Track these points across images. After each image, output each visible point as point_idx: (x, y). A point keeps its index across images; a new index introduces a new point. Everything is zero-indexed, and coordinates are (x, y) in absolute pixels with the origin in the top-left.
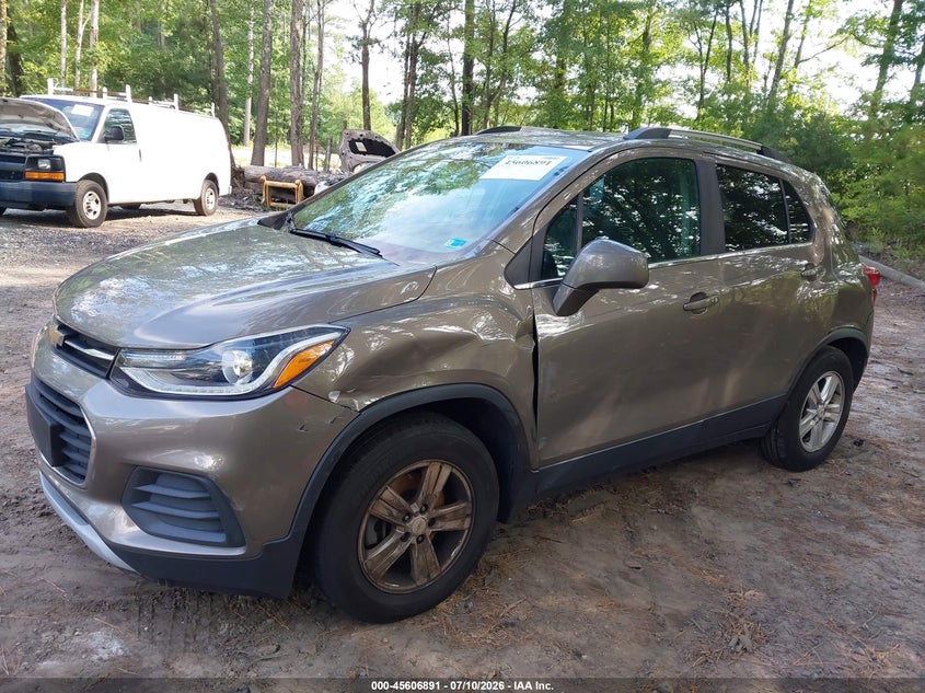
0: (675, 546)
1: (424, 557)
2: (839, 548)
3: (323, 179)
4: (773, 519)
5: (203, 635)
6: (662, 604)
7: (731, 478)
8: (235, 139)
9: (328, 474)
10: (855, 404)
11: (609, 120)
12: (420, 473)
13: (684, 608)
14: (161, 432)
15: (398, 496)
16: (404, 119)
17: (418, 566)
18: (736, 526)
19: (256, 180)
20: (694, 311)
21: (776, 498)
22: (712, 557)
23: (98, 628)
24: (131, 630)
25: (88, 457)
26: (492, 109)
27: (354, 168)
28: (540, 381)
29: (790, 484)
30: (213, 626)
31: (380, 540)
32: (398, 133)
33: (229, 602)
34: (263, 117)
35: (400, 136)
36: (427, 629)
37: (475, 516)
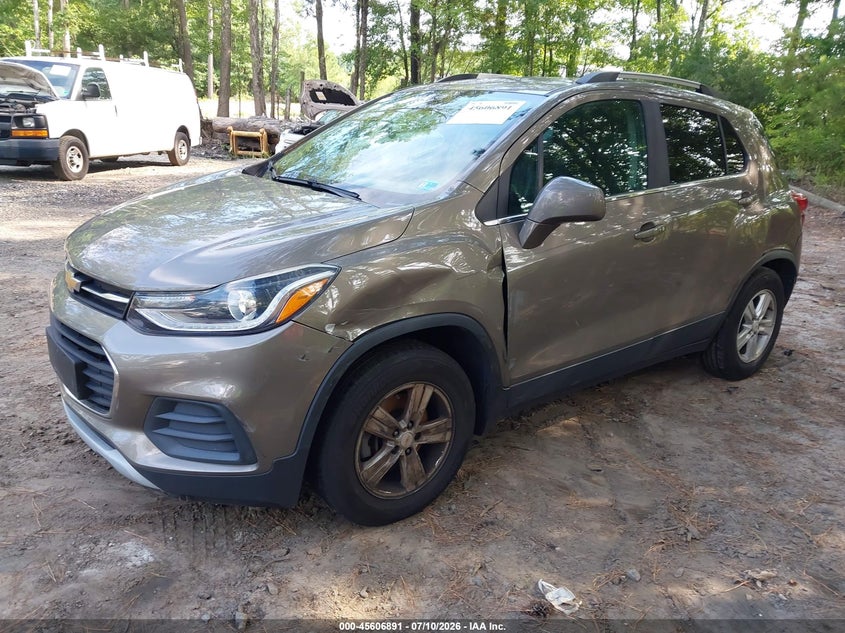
0: (630, 450)
1: (411, 468)
2: (775, 446)
3: (285, 128)
4: (716, 423)
5: (221, 542)
6: (622, 501)
7: (676, 389)
8: (202, 93)
9: (328, 398)
10: (785, 318)
11: (548, 63)
12: (405, 394)
13: (643, 502)
14: (169, 367)
15: (388, 415)
16: (357, 68)
17: (408, 475)
18: (685, 431)
19: (223, 131)
20: (644, 239)
21: (718, 404)
22: (663, 458)
23: (128, 540)
24: (158, 540)
25: (111, 390)
26: (439, 57)
27: (315, 116)
28: (510, 308)
29: (729, 392)
30: (229, 534)
31: (373, 454)
32: (352, 81)
33: (241, 513)
34: (226, 70)
35: (354, 84)
36: (417, 530)
37: (455, 430)
